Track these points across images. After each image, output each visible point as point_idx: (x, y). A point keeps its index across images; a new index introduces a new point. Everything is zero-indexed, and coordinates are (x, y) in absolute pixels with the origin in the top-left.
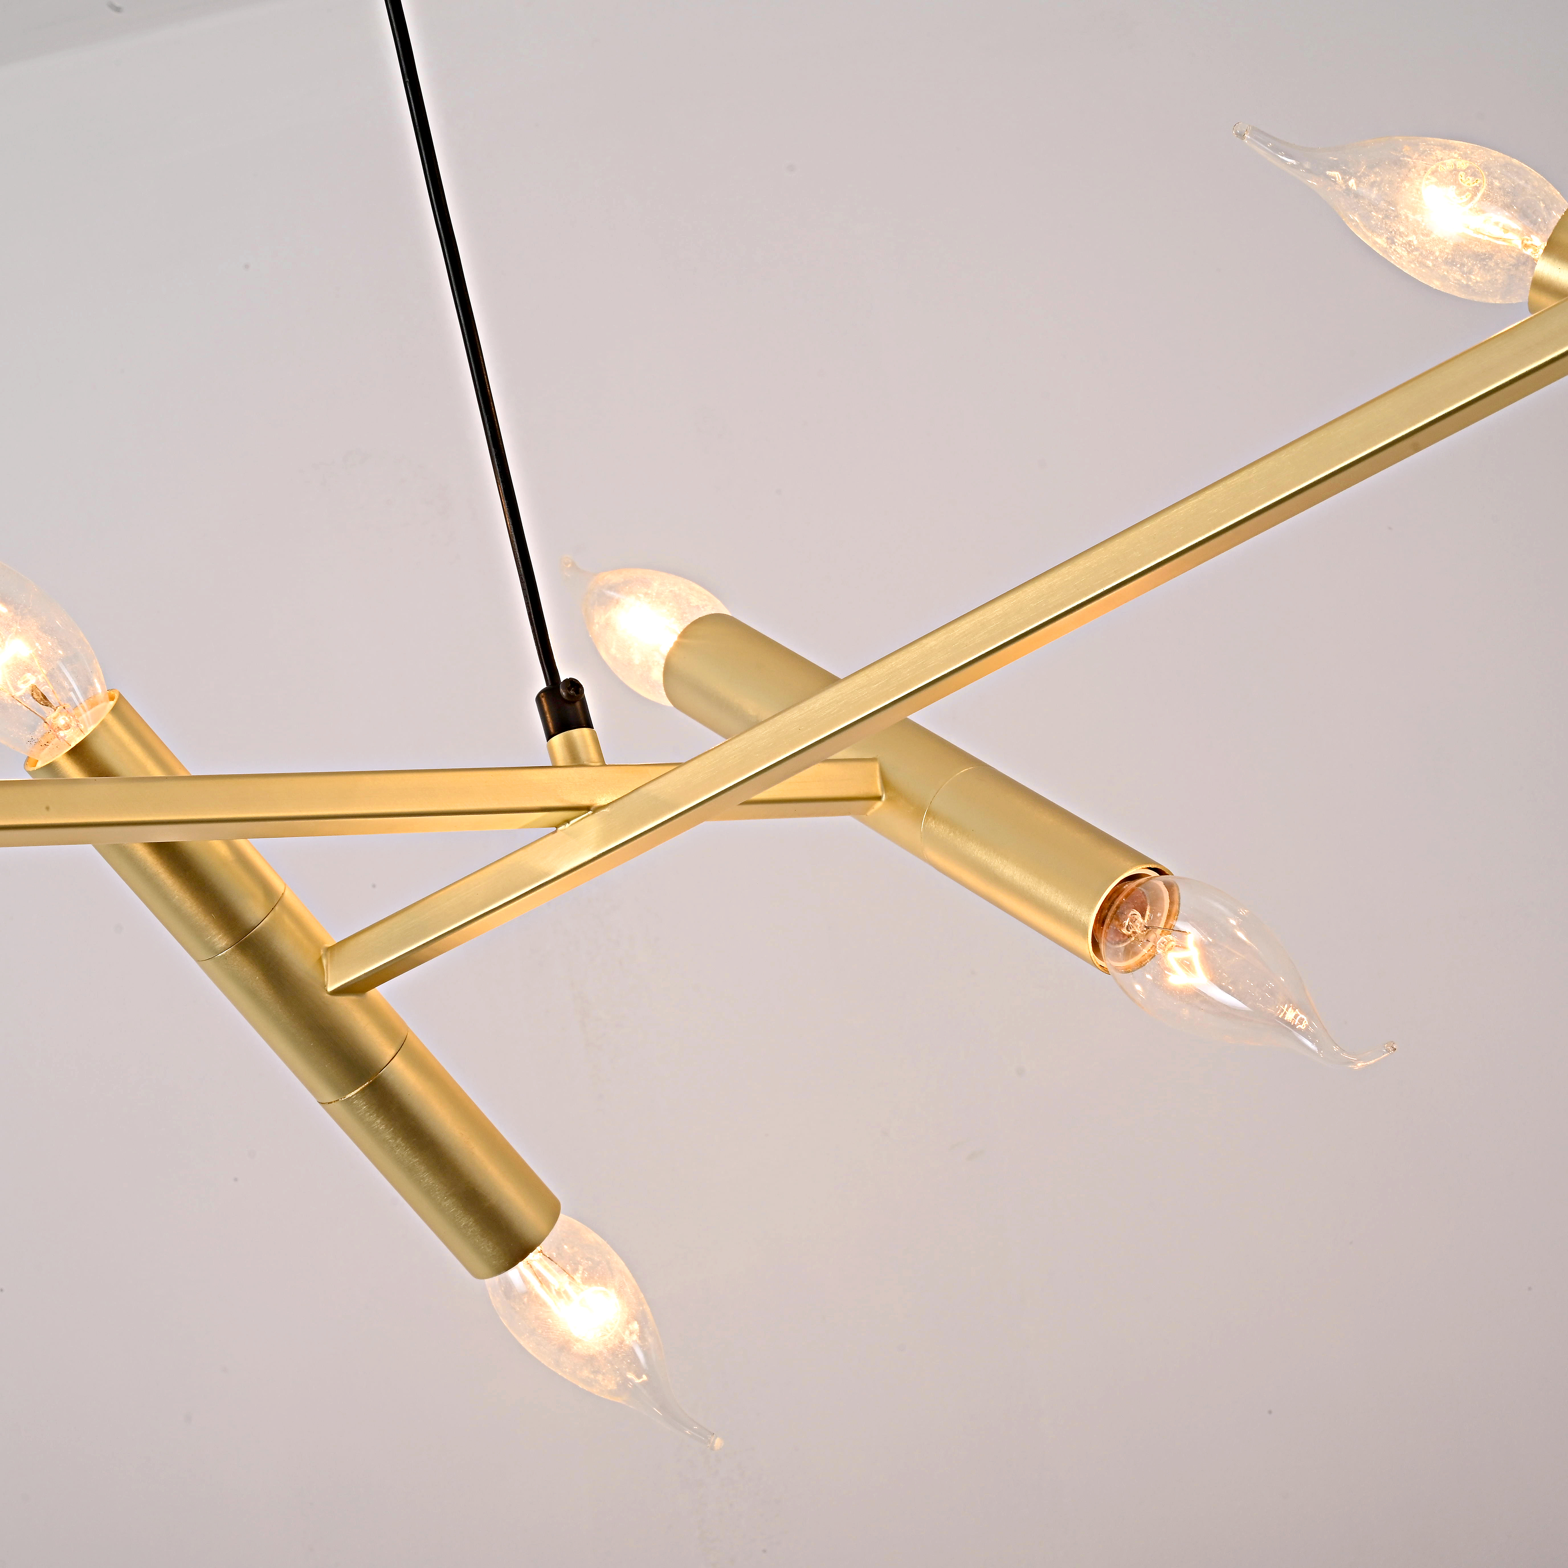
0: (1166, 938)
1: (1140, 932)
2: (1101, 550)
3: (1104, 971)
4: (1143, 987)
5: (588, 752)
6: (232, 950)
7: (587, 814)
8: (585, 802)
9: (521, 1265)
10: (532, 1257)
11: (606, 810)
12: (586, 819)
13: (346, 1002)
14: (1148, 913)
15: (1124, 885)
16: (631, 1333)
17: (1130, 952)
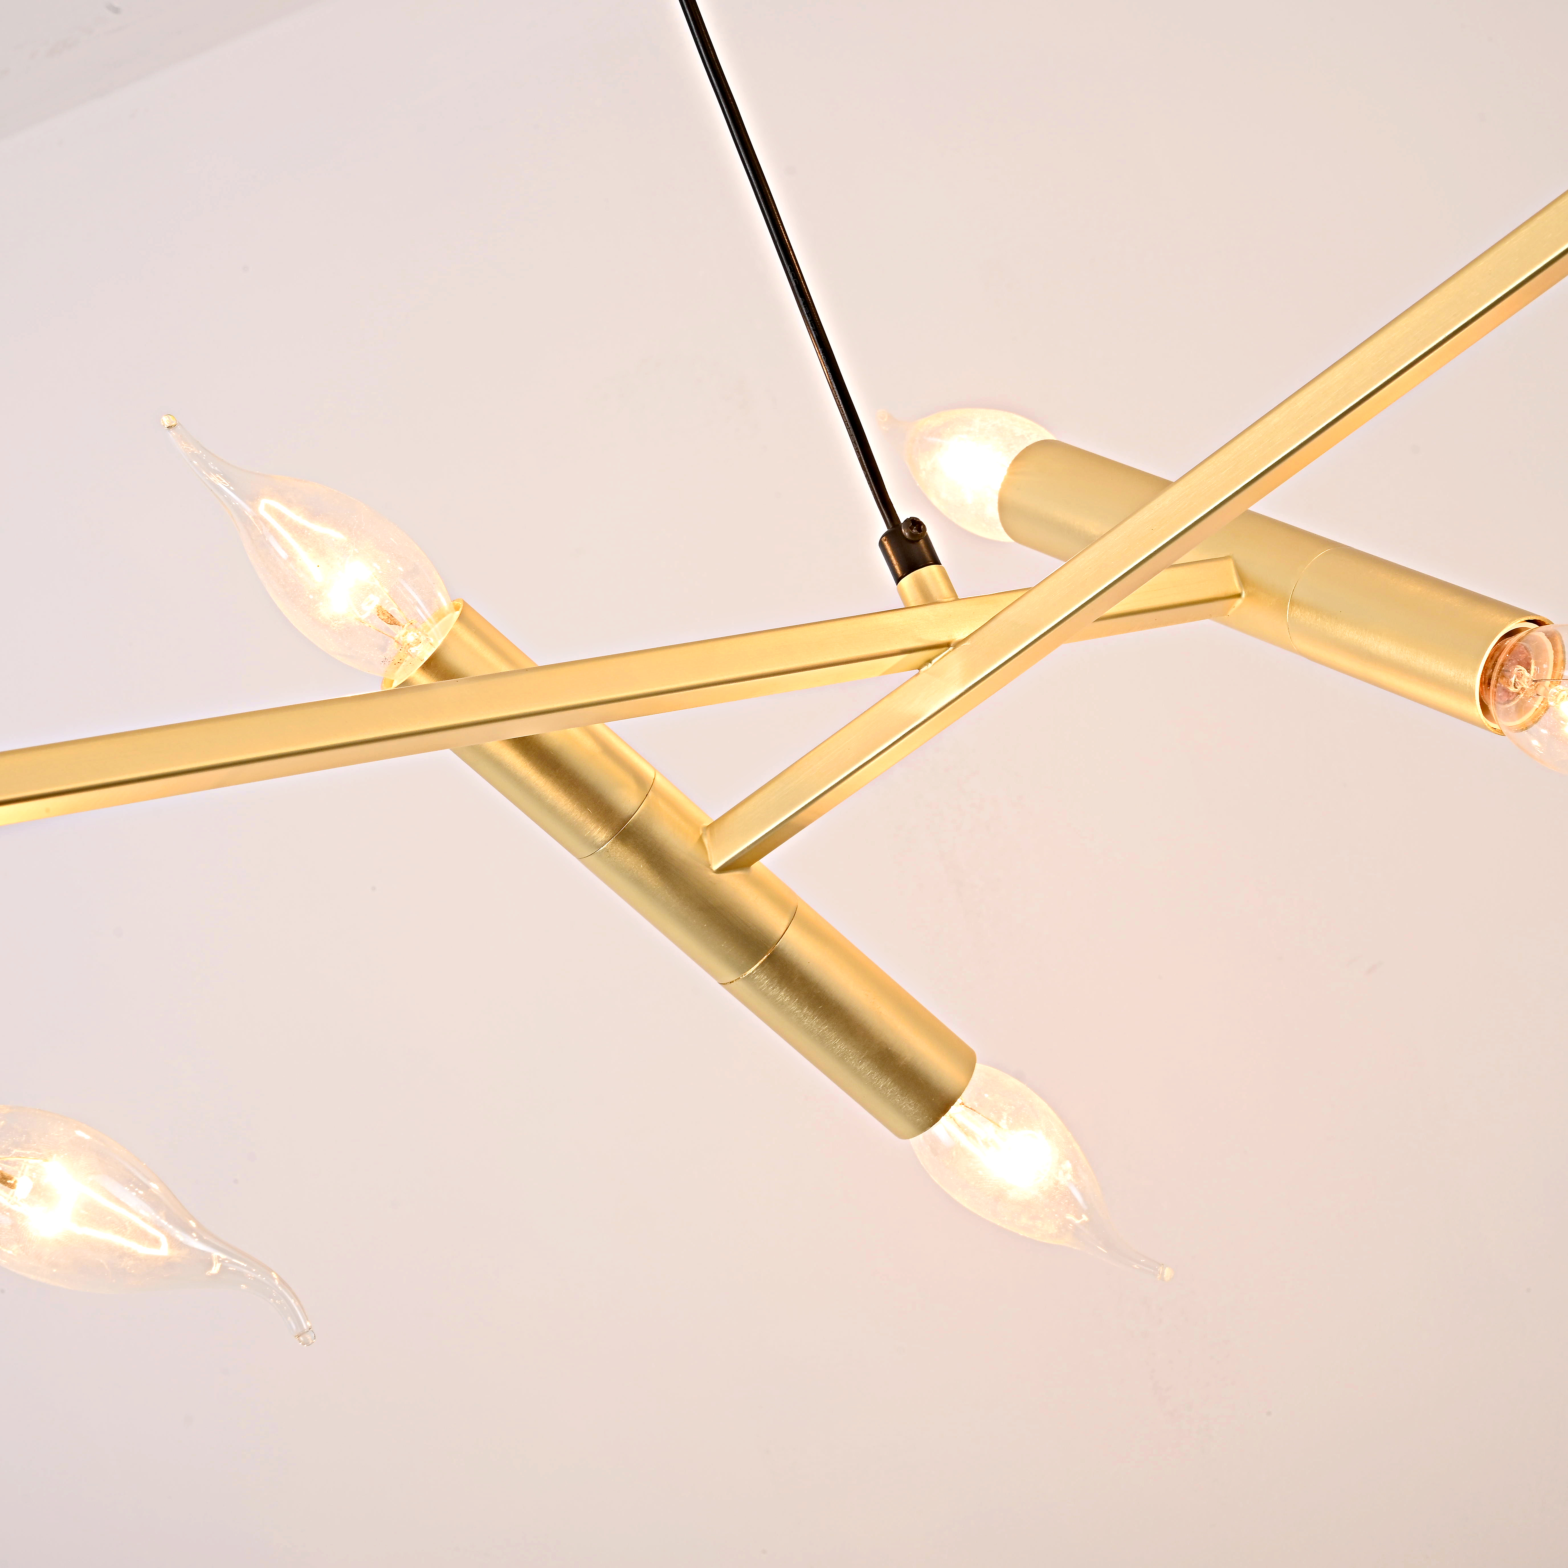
0: (1556, 689)
1: (1528, 687)
2: (1436, 295)
3: (1497, 732)
4: (1540, 741)
5: (939, 589)
6: (613, 842)
7: (948, 651)
8: (943, 639)
9: (944, 1119)
10: (953, 1110)
11: (967, 643)
12: (948, 656)
13: (731, 879)
14: (1533, 667)
15: (1505, 642)
16: (1065, 1173)
17: (1521, 709)
